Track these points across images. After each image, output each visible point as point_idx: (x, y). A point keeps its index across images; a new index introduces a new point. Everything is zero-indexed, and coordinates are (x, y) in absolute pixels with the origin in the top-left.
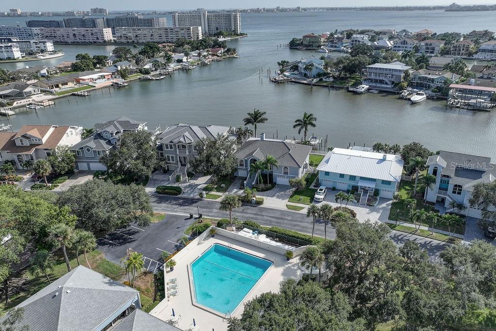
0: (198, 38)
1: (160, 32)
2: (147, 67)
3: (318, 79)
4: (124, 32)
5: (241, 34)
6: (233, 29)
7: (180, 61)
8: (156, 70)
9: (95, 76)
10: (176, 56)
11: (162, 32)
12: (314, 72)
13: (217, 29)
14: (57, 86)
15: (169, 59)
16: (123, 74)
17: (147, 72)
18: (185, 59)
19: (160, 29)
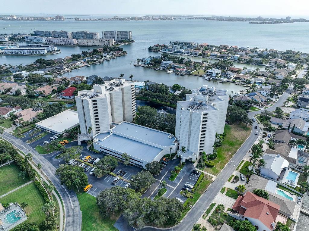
0: (113, 44)
1: (97, 41)
2: (95, 59)
3: (147, 65)
4: (82, 41)
5: (132, 41)
6: (128, 39)
7: (105, 57)
8: (98, 60)
9: (80, 63)
10: (104, 55)
11: (98, 41)
12: (147, 63)
13: (121, 39)
14: (70, 66)
15: (102, 56)
16: (88, 62)
17: (95, 61)
18: (107, 56)
19: (97, 40)
